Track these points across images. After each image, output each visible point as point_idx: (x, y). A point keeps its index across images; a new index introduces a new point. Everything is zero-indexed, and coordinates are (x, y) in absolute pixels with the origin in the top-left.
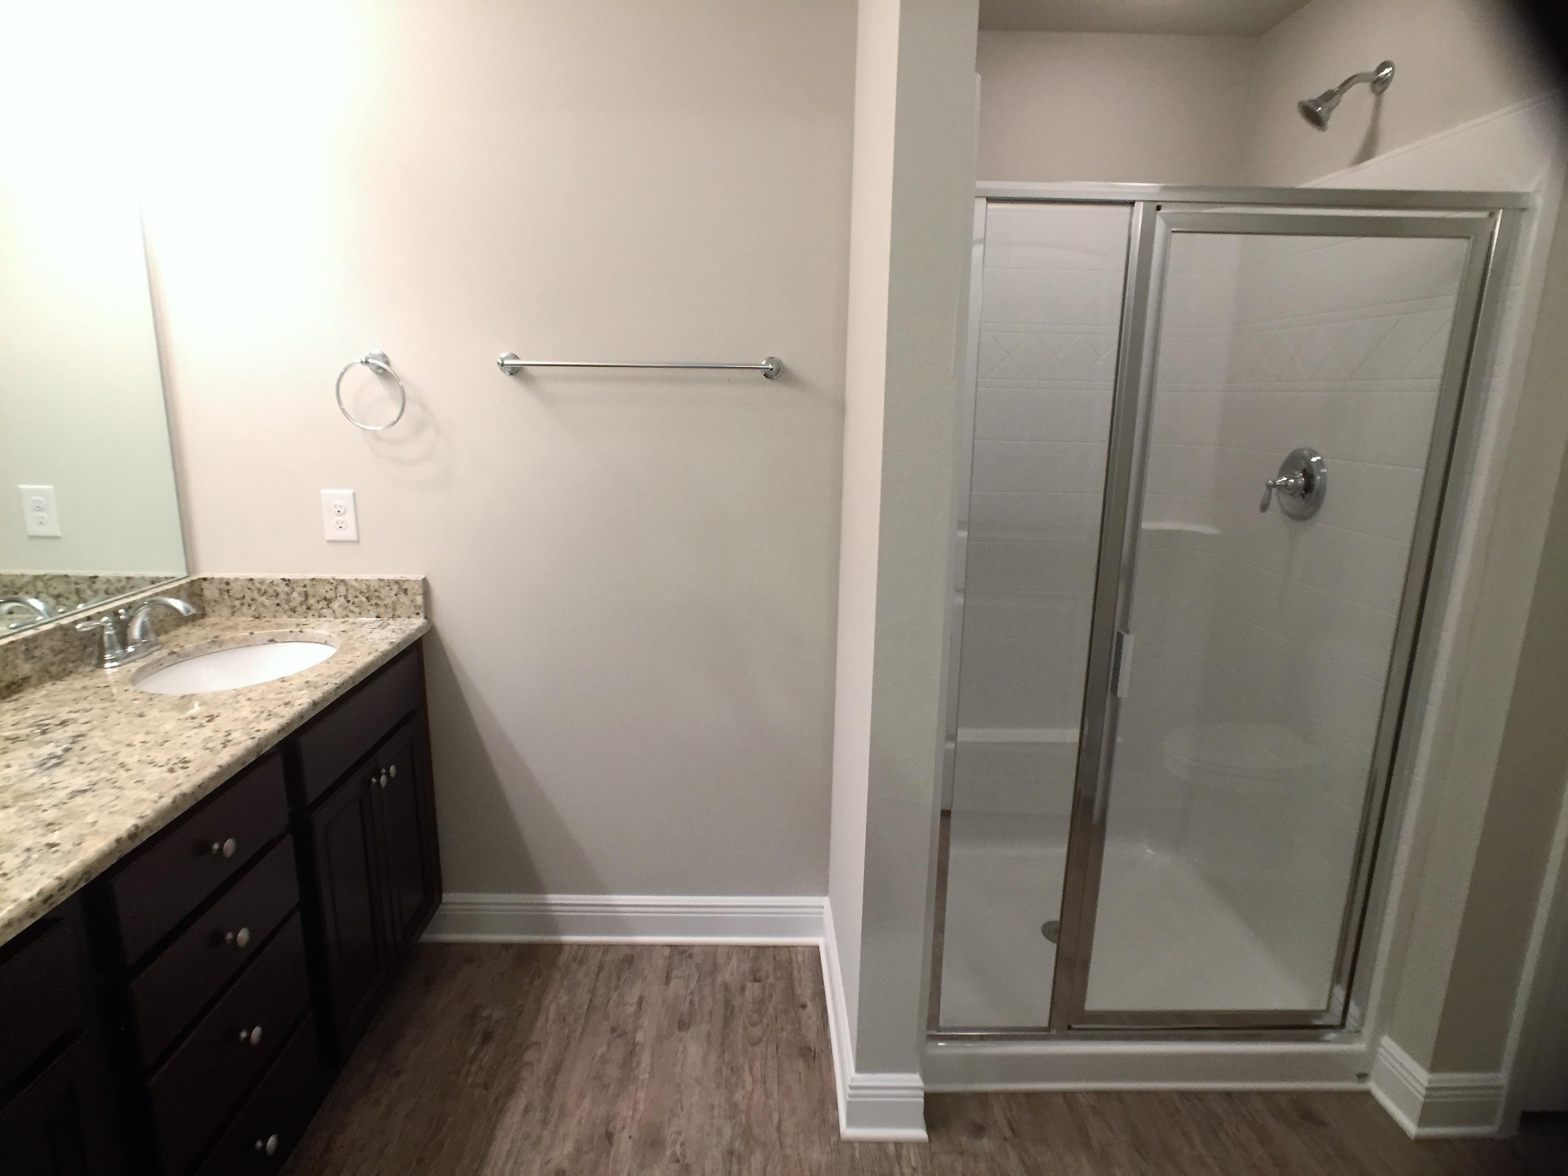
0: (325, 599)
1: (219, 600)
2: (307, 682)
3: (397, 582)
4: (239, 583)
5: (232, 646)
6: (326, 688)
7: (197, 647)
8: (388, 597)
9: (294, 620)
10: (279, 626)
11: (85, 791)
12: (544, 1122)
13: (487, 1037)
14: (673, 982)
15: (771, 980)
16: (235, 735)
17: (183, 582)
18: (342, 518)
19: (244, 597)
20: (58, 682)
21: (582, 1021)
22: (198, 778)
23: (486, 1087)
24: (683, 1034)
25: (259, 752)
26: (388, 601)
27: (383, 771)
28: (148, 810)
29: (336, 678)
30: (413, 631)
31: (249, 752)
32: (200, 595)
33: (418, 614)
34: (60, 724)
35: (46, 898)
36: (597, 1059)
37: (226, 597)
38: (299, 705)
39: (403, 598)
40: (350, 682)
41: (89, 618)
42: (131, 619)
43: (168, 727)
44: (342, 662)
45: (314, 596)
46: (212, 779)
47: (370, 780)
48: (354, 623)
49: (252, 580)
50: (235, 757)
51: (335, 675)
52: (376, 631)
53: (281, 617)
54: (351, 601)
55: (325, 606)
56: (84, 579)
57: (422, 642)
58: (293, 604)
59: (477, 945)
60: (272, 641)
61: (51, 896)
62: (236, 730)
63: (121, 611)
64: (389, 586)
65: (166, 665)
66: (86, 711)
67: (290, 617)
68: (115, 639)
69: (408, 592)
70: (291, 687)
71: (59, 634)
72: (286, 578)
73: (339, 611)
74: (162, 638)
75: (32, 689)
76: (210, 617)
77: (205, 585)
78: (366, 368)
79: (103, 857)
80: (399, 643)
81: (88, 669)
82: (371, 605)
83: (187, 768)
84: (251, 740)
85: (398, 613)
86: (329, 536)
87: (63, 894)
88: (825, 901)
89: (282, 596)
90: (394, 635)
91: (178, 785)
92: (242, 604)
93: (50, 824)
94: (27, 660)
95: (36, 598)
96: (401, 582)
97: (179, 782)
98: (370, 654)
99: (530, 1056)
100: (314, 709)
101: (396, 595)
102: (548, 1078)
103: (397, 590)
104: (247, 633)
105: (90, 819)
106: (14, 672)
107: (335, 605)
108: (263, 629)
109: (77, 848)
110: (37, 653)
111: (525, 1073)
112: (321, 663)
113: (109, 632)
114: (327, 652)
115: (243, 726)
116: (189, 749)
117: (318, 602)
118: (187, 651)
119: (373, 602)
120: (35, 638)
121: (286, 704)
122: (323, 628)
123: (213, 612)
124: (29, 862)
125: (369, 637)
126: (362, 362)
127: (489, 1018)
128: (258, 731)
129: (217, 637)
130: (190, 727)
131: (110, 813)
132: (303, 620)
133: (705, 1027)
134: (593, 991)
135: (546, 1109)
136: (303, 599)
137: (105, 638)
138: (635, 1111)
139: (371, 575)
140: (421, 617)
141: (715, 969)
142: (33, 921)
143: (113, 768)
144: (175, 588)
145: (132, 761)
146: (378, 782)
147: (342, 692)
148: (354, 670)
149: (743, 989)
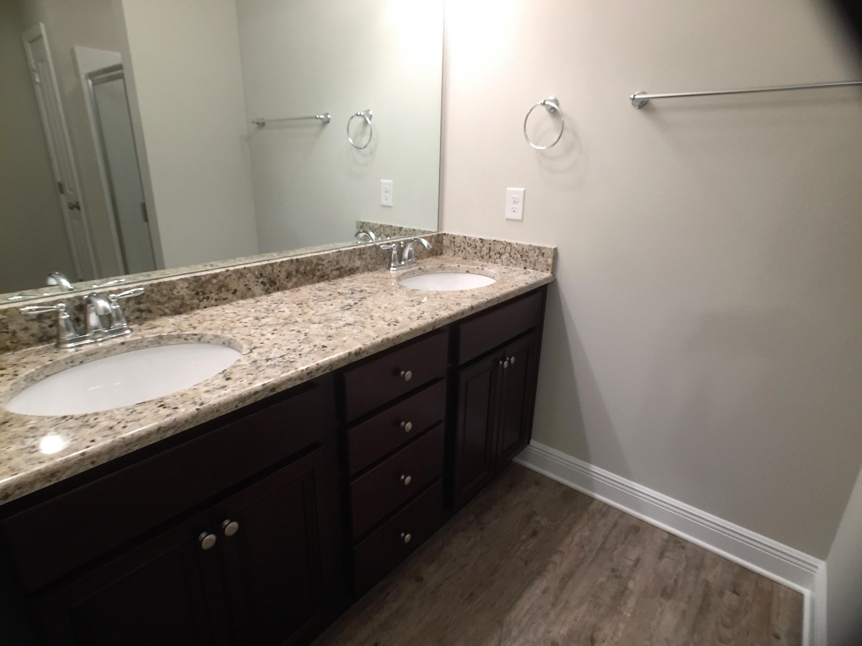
0: (499, 253)
1: (449, 246)
2: (473, 295)
3: (539, 248)
4: (459, 238)
5: (449, 271)
6: (481, 300)
7: (432, 268)
8: (533, 256)
9: (482, 263)
10: (473, 264)
11: (350, 324)
12: (554, 605)
13: (535, 534)
14: (665, 560)
15: (749, 599)
16: (426, 314)
17: (434, 234)
18: (515, 206)
19: (460, 246)
20: (370, 273)
21: (594, 553)
22: (398, 332)
23: (526, 563)
24: (663, 600)
25: (434, 327)
26: (532, 259)
27: (508, 359)
28: (368, 343)
29: (489, 296)
30: (542, 279)
31: (429, 325)
32: (441, 243)
33: (548, 270)
34: (360, 291)
35: (309, 372)
36: (598, 583)
37: (452, 245)
38: (464, 306)
39: (541, 259)
40: (496, 300)
41: (388, 244)
42: (405, 247)
43: (399, 303)
44: (496, 288)
45: (494, 251)
46: (405, 334)
47: (499, 362)
48: (511, 269)
49: (465, 237)
50: (420, 326)
51: (489, 294)
52: (521, 275)
53: (476, 260)
54: (512, 257)
55: (498, 257)
56: (397, 228)
57: (547, 288)
58: (482, 254)
59: (544, 476)
60: (468, 272)
61: (312, 372)
62: (427, 312)
63: (402, 243)
64: (534, 250)
65: (416, 274)
66: (372, 287)
67: (480, 261)
68: (397, 256)
69: (544, 255)
70: (465, 296)
71: (374, 249)
72: (482, 238)
73: (505, 262)
74: (420, 261)
75: (359, 274)
76: (443, 255)
77: (444, 237)
78: (544, 108)
79: (341, 360)
80: (532, 284)
81: (384, 269)
82: (522, 260)
83: (396, 325)
84: (431, 319)
85: (536, 267)
86: (506, 217)
87: (318, 373)
88: (821, 565)
89: (478, 248)
90: (530, 279)
91: (388, 333)
92: (459, 250)
93: (330, 336)
94: (359, 259)
95: (373, 232)
96: (541, 248)
97: (389, 331)
98: (512, 287)
99: (556, 558)
100: (471, 311)
101: (537, 256)
102: (563, 579)
103: (538, 253)
104: (456, 265)
105: (344, 339)
106: (353, 264)
107: (504, 257)
108: (465, 264)
109: (332, 351)
110: (364, 257)
111: (550, 567)
112: (485, 287)
113: (394, 252)
114: (492, 281)
115: (432, 310)
116: (402, 316)
117: (495, 254)
118: (427, 269)
119: (524, 258)
120: (364, 249)
121: (457, 304)
122: (493, 269)
123: (446, 252)
124: (312, 352)
125: (516, 278)
126: (541, 104)
127: (538, 522)
128: (437, 315)
129: (442, 265)
130: (408, 305)
131: (354, 338)
132: (486, 263)
133: (682, 606)
134: (606, 538)
135: (557, 597)
136: (488, 251)
137: (393, 255)
138: (614, 634)
139: (525, 242)
140: (549, 272)
141: (700, 567)
142: (302, 382)
143: (367, 316)
144: (430, 236)
145: (376, 315)
146: (503, 364)
147: (490, 305)
148: (500, 294)
149: (721, 594)
